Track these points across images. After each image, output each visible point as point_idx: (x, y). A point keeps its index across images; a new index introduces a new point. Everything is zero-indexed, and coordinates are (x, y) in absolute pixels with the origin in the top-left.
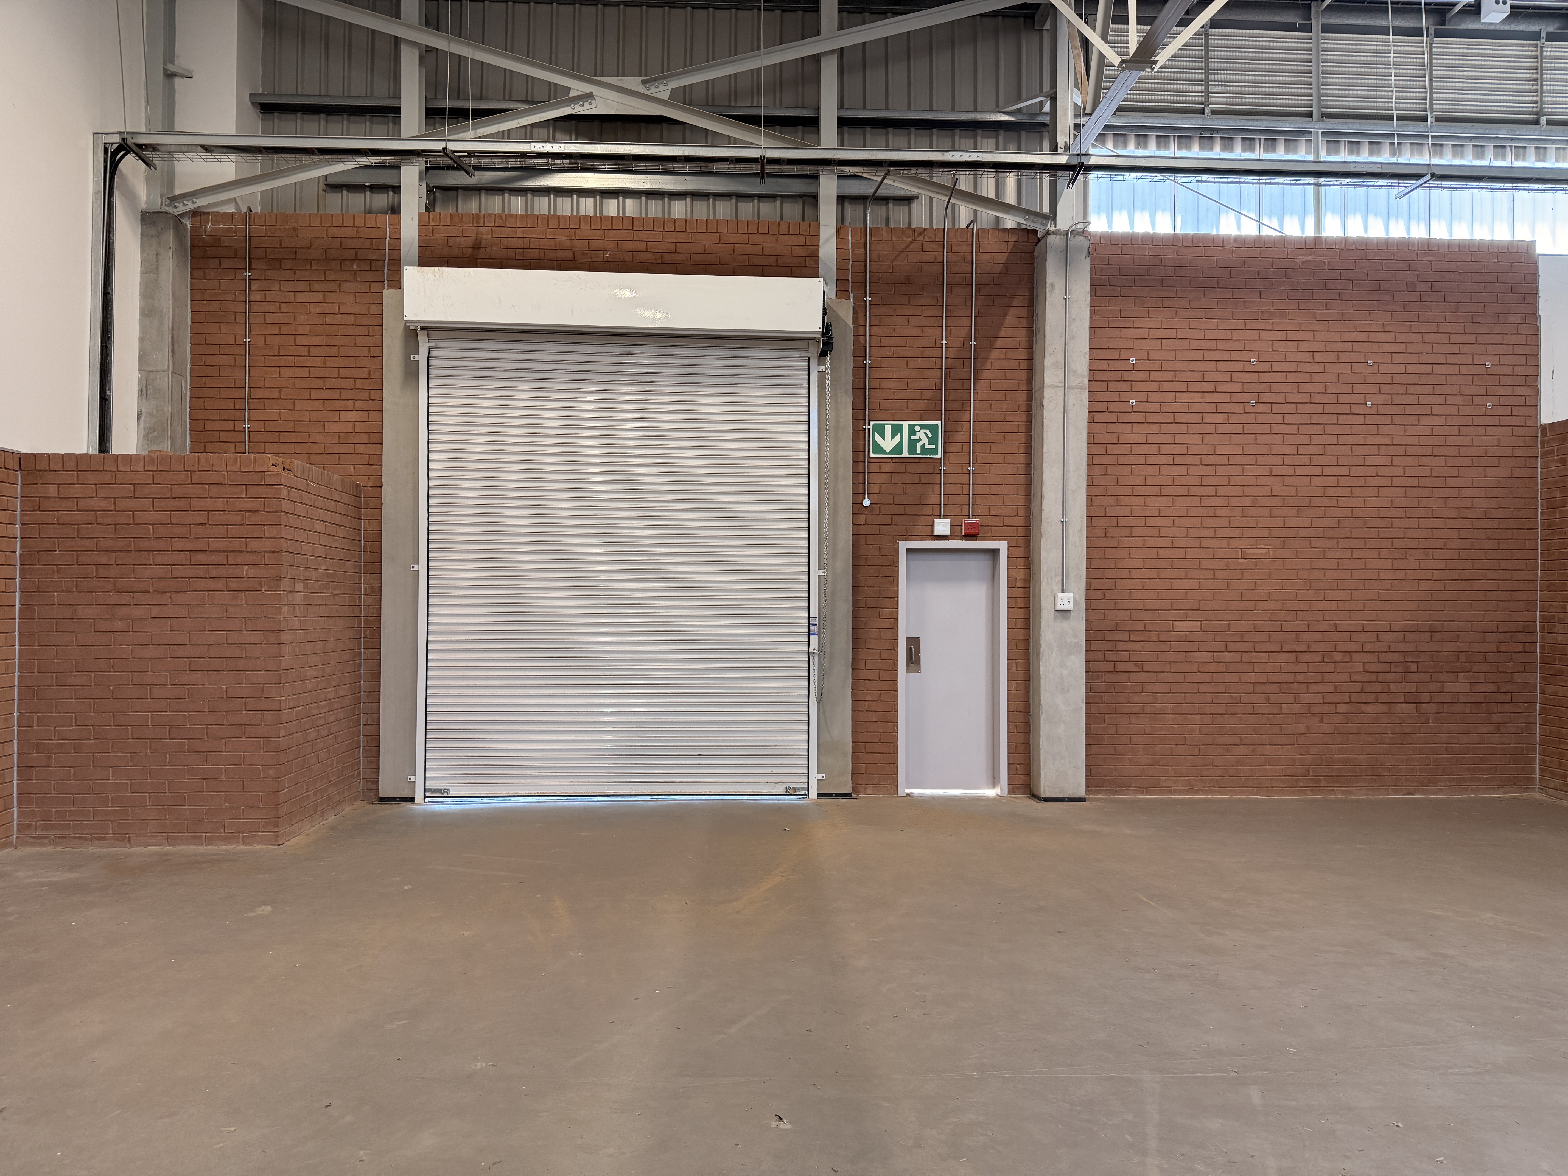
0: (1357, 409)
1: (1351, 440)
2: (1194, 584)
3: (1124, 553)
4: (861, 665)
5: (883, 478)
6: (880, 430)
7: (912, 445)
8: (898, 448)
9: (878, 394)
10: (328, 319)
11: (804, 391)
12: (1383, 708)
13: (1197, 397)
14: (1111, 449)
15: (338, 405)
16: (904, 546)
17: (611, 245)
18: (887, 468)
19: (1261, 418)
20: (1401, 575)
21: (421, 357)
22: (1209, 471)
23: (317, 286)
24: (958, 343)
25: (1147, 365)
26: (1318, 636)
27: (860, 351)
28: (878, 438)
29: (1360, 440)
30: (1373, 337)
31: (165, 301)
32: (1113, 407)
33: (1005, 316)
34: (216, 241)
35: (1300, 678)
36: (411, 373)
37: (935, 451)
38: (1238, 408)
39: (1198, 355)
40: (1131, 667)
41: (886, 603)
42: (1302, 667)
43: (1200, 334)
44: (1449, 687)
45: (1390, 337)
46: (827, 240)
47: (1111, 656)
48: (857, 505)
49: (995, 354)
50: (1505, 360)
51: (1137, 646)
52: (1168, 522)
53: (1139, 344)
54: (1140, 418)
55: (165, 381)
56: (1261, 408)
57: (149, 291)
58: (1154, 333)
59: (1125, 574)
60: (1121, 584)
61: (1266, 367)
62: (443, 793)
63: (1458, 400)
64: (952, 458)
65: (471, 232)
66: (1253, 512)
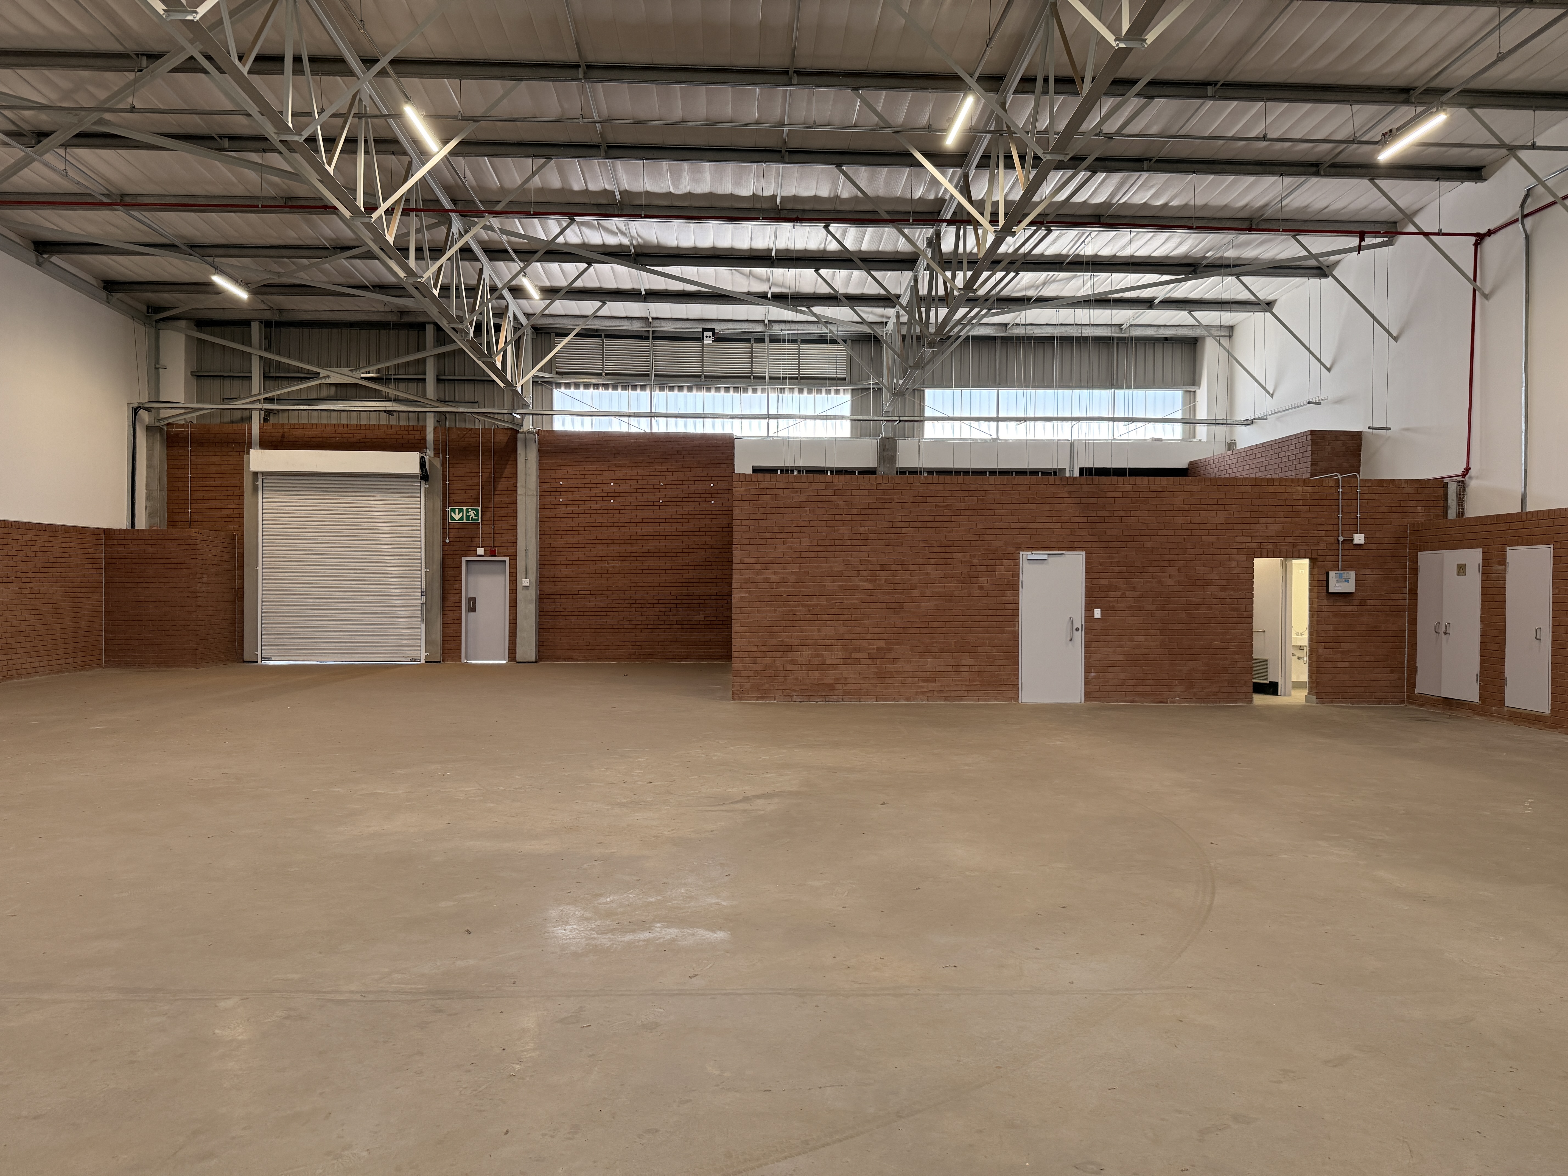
0: (656, 504)
1: (653, 516)
2: (588, 576)
3: (558, 562)
4: (446, 608)
5: (456, 531)
6: (453, 511)
7: (468, 517)
8: (461, 518)
9: (453, 496)
10: (223, 467)
11: (419, 495)
12: (668, 627)
13: (588, 498)
14: (552, 520)
15: (226, 502)
16: (464, 559)
17: (339, 435)
18: (457, 526)
19: (615, 507)
20: (675, 572)
21: (260, 483)
22: (594, 529)
23: (218, 454)
24: (487, 475)
25: (567, 485)
26: (640, 597)
27: (444, 478)
28: (453, 514)
29: (657, 516)
30: (663, 474)
31: (156, 461)
32: (553, 502)
33: (507, 464)
34: (177, 435)
35: (632, 614)
36: (255, 489)
37: (477, 520)
38: (606, 503)
39: (589, 481)
40: (561, 609)
41: (457, 583)
42: (633, 610)
43: (589, 473)
44: (696, 618)
45: (671, 474)
46: (430, 433)
47: (553, 605)
48: (444, 541)
49: (503, 480)
50: (719, 483)
51: (563, 601)
52: (576, 550)
53: (563, 476)
54: (564, 507)
55: (156, 494)
56: (616, 503)
57: (149, 458)
58: (570, 472)
59: (558, 571)
60: (557, 575)
61: (617, 486)
62: (269, 659)
63: (699, 500)
64: (485, 522)
65: (280, 431)
66: (612, 546)
